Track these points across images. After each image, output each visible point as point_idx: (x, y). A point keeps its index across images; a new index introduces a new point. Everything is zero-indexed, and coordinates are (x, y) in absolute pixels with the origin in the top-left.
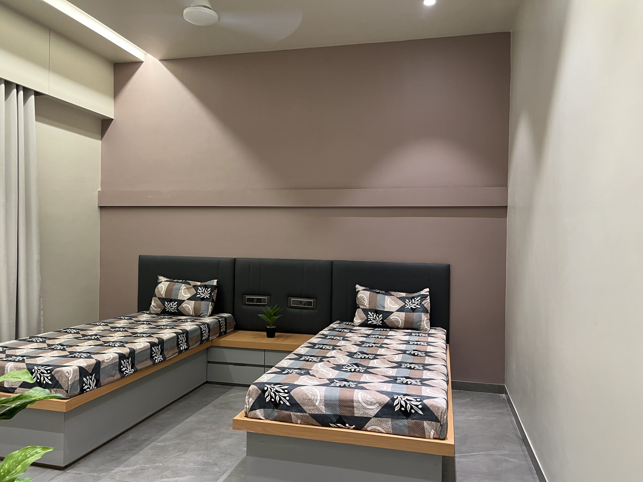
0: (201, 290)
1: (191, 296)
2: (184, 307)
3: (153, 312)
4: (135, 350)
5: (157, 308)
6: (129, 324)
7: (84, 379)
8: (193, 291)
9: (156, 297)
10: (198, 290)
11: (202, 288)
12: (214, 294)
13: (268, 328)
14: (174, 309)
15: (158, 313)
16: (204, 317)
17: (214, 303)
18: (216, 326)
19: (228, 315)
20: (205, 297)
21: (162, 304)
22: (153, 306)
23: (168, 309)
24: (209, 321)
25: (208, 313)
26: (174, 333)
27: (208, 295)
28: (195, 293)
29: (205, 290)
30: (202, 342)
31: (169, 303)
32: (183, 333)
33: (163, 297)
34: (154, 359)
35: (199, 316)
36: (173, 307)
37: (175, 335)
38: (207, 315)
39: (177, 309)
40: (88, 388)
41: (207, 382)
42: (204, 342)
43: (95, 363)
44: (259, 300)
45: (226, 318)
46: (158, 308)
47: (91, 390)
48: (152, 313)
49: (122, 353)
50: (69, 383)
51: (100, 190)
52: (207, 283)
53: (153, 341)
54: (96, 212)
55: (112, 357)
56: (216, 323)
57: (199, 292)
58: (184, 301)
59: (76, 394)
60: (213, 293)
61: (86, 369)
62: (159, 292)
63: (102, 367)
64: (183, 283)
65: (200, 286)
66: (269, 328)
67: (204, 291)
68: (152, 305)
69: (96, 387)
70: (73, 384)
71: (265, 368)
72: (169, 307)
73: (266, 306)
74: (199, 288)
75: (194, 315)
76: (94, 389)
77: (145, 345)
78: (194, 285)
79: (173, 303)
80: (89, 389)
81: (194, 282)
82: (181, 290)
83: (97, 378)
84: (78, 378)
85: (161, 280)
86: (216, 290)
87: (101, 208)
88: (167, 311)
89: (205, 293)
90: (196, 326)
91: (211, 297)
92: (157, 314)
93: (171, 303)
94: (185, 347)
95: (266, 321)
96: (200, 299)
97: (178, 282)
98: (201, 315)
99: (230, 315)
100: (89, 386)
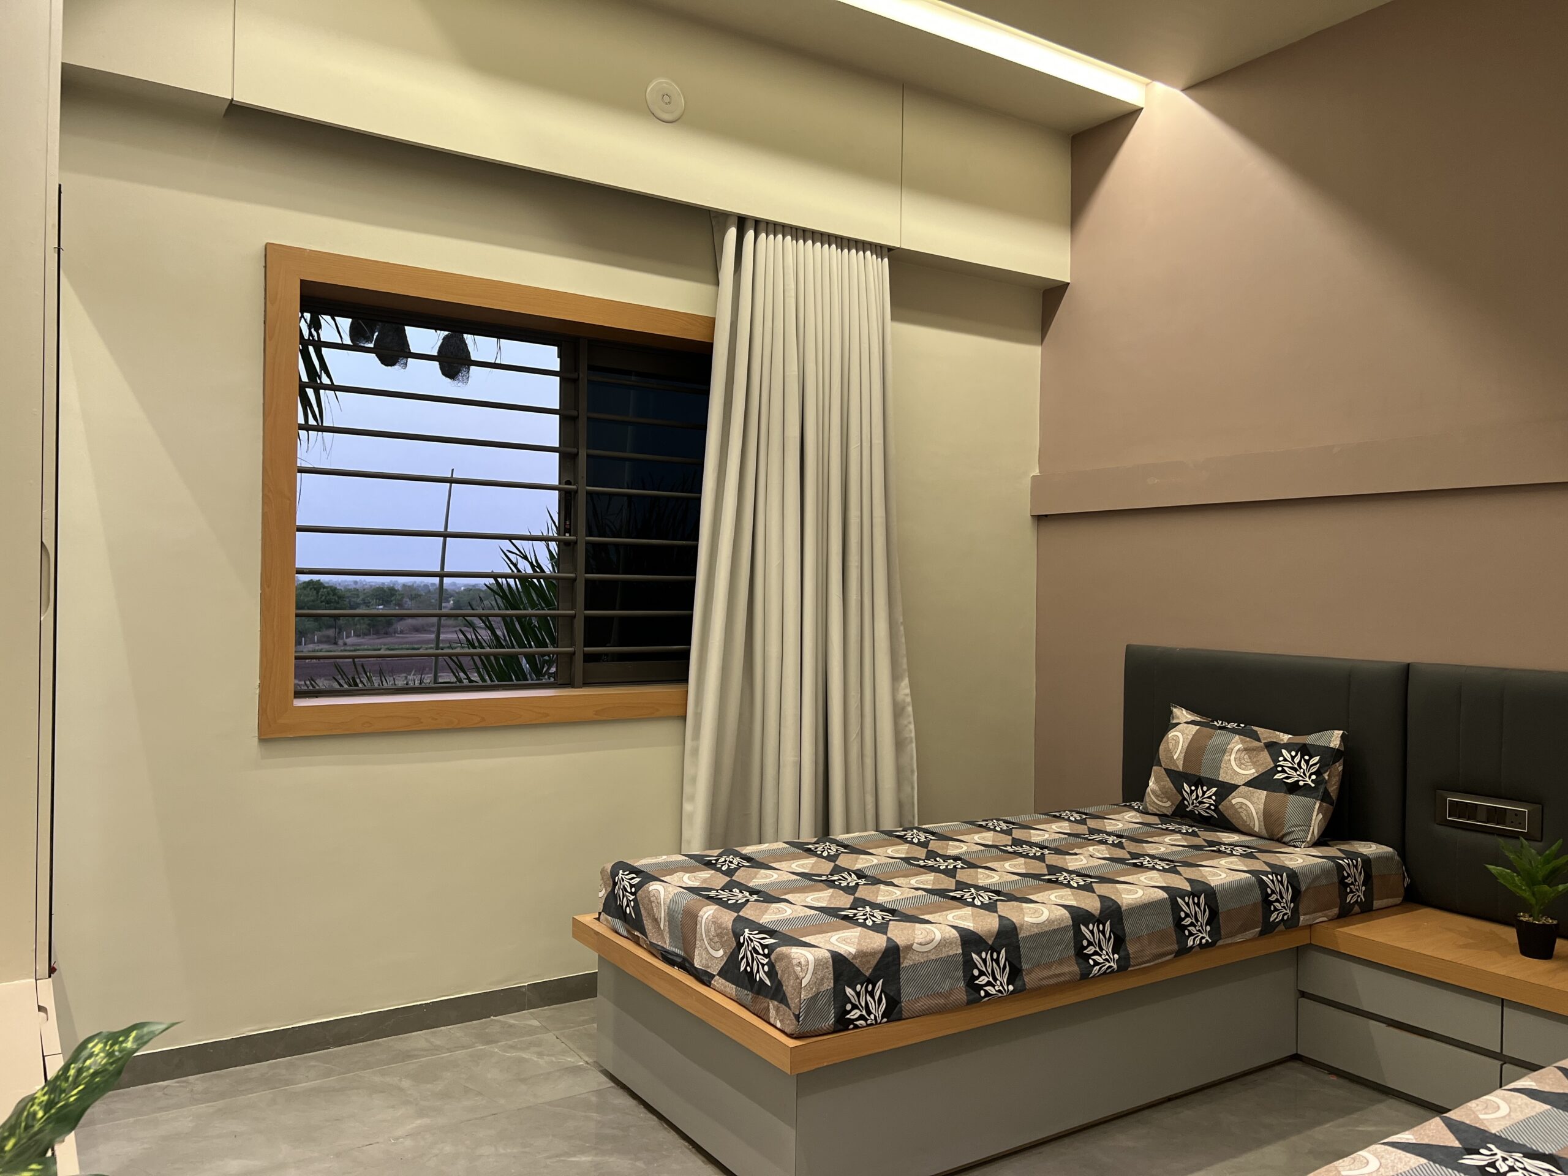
0: (1290, 760)
1: (1256, 775)
2: (1237, 806)
3: (1152, 808)
4: (1018, 926)
5: (1162, 798)
6: (1066, 836)
7: (849, 991)
8: (1265, 760)
9: (1161, 766)
10: (1281, 759)
11: (1293, 753)
12: (1333, 778)
13: (1522, 921)
14: (1209, 808)
15: (1166, 812)
16: (1295, 846)
17: (1332, 804)
18: (1324, 882)
19: (1381, 851)
20: (1301, 783)
21: (1175, 787)
22: (1151, 791)
23: (1191, 807)
24: (1300, 861)
25: (1309, 836)
26: (1160, 891)
27: (1310, 777)
28: (1271, 768)
29: (1303, 762)
30: (1268, 928)
31: (1193, 788)
32: (1193, 894)
33: (1178, 770)
34: (1091, 962)
35: (1280, 840)
36: (1204, 800)
37: (1163, 895)
38: (1303, 842)
39: (1216, 810)
40: (861, 1017)
41: (1296, 1057)
42: (1277, 930)
43: (883, 950)
44: (1498, 816)
45: (1367, 861)
46: (1165, 800)
47: (871, 1024)
48: (1150, 812)
49: (973, 932)
50: (802, 996)
51: (1036, 472)
52: (1311, 739)
53: (1082, 906)
54: (1027, 533)
55: (938, 937)
56: (1325, 873)
57: (1282, 766)
58: (1236, 787)
59: (825, 1028)
60: (1328, 773)
61: (854, 962)
62: (1170, 753)
63: (905, 963)
64: (1236, 734)
65: (1288, 747)
66: (1527, 923)
67: (1299, 764)
68: (1149, 789)
69: (885, 1020)
70: (814, 999)
71: (1505, 1063)
72: (1195, 801)
73: (1518, 838)
74: (1284, 751)
75: (1264, 833)
76: (880, 1023)
77: (1053, 917)
78: (1269, 740)
79: (1205, 788)
80: (862, 1022)
81: (1269, 733)
82: (1227, 754)
83: (892, 994)
84: (829, 984)
85: (1178, 718)
86: (1337, 764)
87: (1038, 520)
88: (1188, 810)
89: (1302, 770)
90: (1248, 875)
91: (1321, 784)
92: (1163, 817)
93: (1200, 788)
94: (1203, 938)
95: (1518, 894)
96: (1285, 788)
97: (1224, 728)
98: (1286, 839)
99: (1390, 849)
100: (864, 1013)
